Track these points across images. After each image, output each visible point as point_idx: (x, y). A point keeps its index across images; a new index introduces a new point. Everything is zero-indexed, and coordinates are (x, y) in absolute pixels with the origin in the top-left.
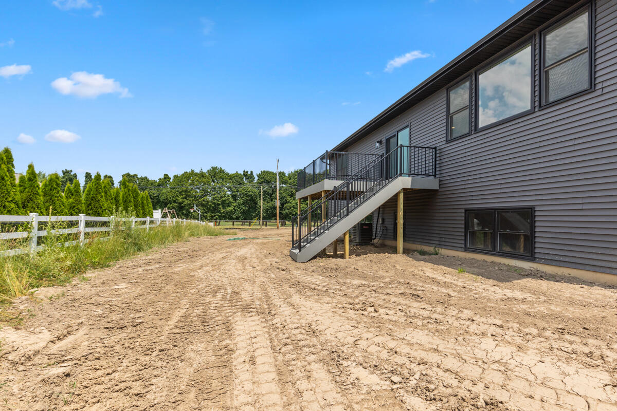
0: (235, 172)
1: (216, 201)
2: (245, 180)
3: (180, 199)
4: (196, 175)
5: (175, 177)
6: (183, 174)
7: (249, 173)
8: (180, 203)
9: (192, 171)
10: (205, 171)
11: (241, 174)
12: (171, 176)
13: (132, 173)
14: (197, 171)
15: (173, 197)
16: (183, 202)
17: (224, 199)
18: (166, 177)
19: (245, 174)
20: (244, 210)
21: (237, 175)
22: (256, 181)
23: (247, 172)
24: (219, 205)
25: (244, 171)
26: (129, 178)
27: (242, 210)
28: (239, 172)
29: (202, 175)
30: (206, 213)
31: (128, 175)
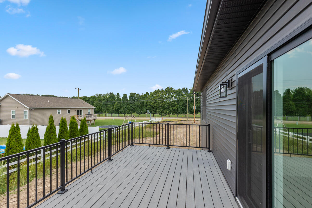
0: (178, 89)
1: (168, 104)
2: (183, 93)
3: (152, 104)
4: (160, 91)
5: (151, 93)
6: (154, 92)
7: (185, 89)
8: (152, 106)
9: (158, 90)
10: (164, 89)
11: (181, 90)
12: (149, 93)
13: (133, 93)
14: (160, 89)
15: (149, 103)
16: (153, 105)
17: (172, 103)
18: (147, 93)
19: (184, 89)
20: (182, 109)
21: (179, 90)
22: (189, 93)
23: (184, 88)
24: (169, 106)
25: (183, 88)
26: (132, 95)
27: (181, 109)
28: (180, 89)
29: (162, 91)
30: (164, 110)
31: (132, 93)
